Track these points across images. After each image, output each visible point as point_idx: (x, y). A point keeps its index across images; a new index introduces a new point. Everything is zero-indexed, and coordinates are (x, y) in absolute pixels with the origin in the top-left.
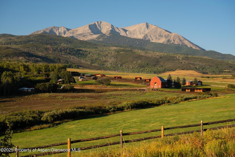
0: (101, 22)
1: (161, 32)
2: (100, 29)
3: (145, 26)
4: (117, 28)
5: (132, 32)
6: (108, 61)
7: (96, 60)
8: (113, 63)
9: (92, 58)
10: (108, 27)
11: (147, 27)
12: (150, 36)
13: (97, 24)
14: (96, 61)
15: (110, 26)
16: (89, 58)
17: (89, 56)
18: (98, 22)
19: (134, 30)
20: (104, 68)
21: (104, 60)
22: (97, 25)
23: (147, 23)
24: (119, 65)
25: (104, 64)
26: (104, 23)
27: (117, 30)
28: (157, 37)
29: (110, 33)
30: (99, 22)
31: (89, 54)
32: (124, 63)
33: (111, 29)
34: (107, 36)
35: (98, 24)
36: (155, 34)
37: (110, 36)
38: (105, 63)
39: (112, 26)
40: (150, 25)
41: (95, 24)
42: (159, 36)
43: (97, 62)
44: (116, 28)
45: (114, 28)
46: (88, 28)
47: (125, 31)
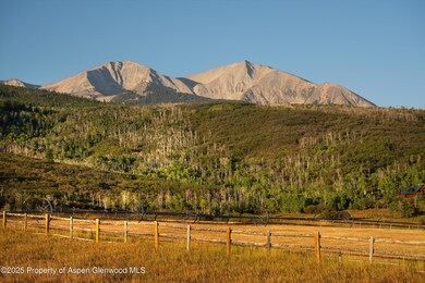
0: (122, 64)
1: (289, 82)
2: (119, 82)
3: (243, 69)
4: (168, 78)
5: (208, 87)
6: (153, 147)
7: (92, 144)
8: (183, 154)
9: (72, 136)
10: (141, 76)
11: (250, 71)
12: (262, 95)
13: (110, 68)
14: (90, 150)
15: (147, 72)
16: (58, 138)
17: (58, 128)
18: (113, 64)
19: (215, 82)
20: (134, 178)
21: (131, 143)
22: (112, 72)
23: (247, 62)
24: (225, 161)
25: (132, 161)
26: (131, 67)
27: (168, 84)
28: (281, 95)
29: (148, 89)
30: (117, 64)
31: (63, 120)
32: (246, 151)
33: (149, 79)
34: (141, 97)
35: (113, 68)
36: (275, 88)
37: (149, 95)
38: (141, 154)
39: (152, 71)
40: (256, 67)
41: (105, 70)
42: (286, 94)
43: (97, 154)
44: (164, 79)
45: (157, 76)
46: (85, 78)
47: (191, 84)
